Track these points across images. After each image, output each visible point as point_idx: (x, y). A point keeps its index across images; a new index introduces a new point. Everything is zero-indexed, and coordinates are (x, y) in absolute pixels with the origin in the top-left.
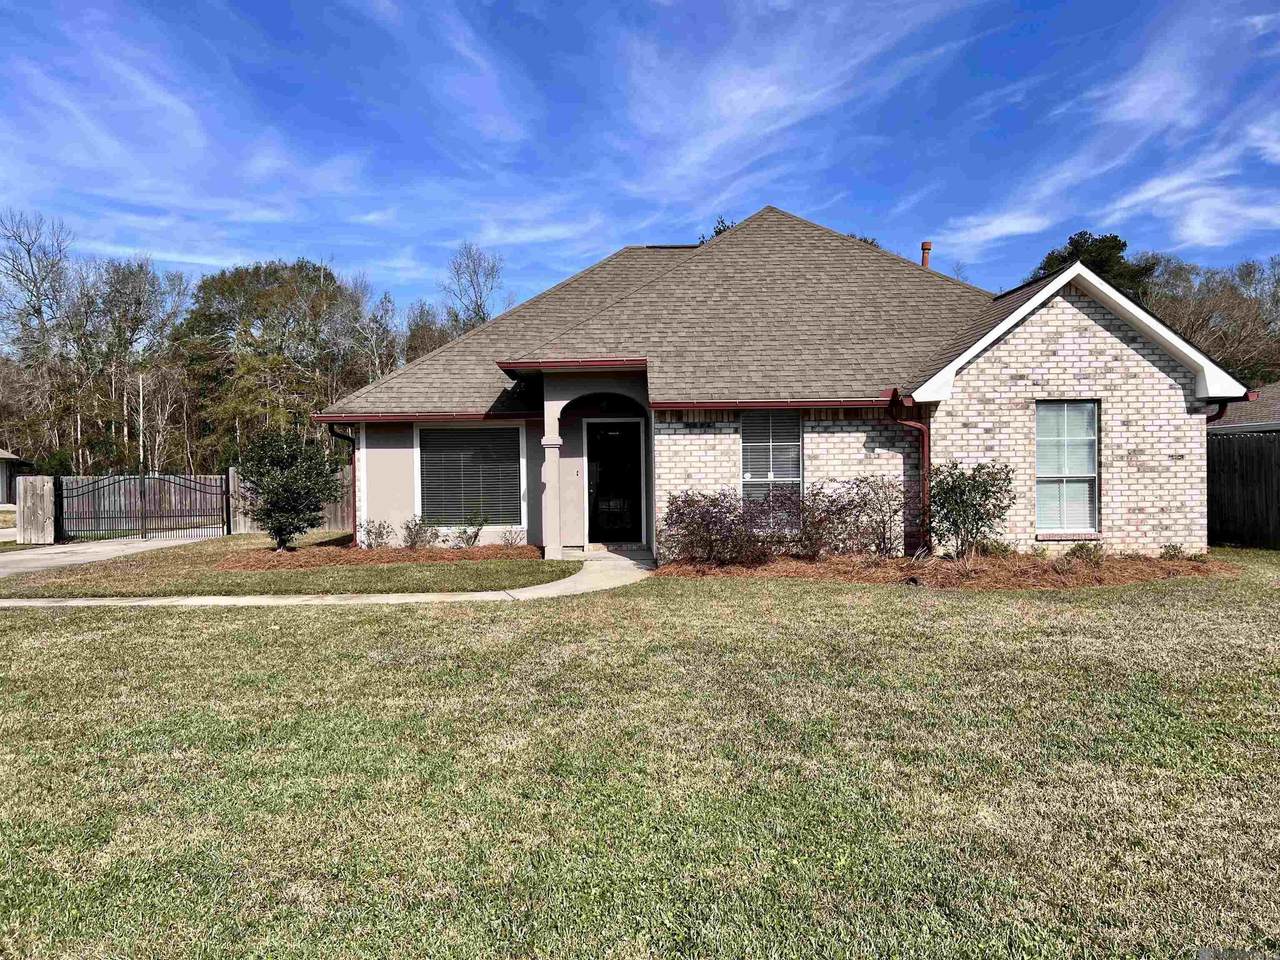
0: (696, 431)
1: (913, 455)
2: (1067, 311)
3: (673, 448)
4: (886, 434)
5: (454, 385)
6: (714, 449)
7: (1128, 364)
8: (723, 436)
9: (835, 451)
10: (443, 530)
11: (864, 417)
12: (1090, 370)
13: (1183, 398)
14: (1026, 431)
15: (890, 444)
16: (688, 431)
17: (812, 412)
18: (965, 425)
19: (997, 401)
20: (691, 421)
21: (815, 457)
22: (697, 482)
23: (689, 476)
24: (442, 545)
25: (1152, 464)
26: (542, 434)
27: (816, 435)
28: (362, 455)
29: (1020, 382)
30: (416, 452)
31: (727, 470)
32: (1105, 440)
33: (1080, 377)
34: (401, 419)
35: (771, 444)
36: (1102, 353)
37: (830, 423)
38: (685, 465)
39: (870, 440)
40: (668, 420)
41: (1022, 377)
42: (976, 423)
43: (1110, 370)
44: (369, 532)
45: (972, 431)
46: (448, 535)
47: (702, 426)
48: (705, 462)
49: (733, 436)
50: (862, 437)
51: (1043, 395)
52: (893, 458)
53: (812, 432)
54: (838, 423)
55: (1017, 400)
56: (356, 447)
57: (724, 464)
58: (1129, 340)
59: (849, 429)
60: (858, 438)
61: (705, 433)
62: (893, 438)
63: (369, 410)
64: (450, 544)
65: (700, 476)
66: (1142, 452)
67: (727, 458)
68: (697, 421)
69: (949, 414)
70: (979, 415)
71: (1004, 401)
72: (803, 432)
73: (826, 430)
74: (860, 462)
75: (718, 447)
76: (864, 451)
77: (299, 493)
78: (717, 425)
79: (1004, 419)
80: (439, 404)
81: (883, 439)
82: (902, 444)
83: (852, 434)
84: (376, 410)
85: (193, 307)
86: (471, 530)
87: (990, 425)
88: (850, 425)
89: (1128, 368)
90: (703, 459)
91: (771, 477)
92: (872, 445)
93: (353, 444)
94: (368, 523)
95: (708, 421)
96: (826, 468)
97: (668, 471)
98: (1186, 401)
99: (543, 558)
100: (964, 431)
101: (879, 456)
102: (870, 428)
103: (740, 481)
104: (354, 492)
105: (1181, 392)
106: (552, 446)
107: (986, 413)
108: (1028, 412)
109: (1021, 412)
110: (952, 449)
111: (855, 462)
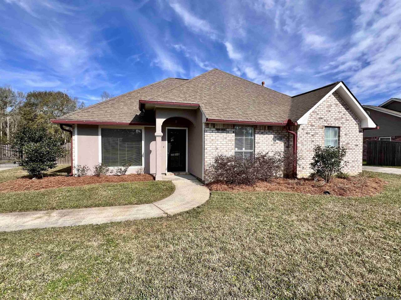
0: (220, 131)
1: (287, 143)
2: (333, 98)
3: (212, 138)
4: (279, 135)
5: (116, 112)
6: (226, 139)
7: (347, 116)
8: (229, 134)
9: (265, 141)
10: (111, 168)
11: (273, 129)
12: (338, 118)
13: (358, 128)
14: (322, 136)
15: (280, 139)
16: (217, 131)
17: (258, 126)
18: (307, 133)
19: (315, 126)
20: (218, 128)
21: (259, 143)
22: (220, 151)
23: (217, 149)
24: (110, 174)
25: (351, 147)
26: (155, 131)
27: (259, 135)
28: (75, 138)
29: (321, 120)
30: (100, 137)
31: (230, 147)
32: (341, 140)
33: (336, 119)
34: (93, 124)
35: (244, 138)
36: (341, 112)
37: (263, 131)
38: (215, 144)
39: (275, 137)
40: (210, 127)
41: (322, 118)
42: (310, 133)
43: (342, 118)
44: (78, 170)
45: (309, 135)
46: (113, 170)
47: (222, 130)
48: (223, 144)
49: (233, 134)
50: (272, 136)
51: (326, 125)
52: (281, 144)
53: (258, 134)
54: (266, 131)
55: (320, 126)
56: (73, 134)
57: (229, 144)
58: (347, 109)
59: (269, 133)
60: (271, 136)
61: (223, 133)
62: (281, 137)
63: (79, 119)
64: (114, 173)
65: (221, 149)
66: (349, 143)
67: (230, 142)
68: (220, 128)
69: (303, 129)
70: (310, 130)
71: (317, 126)
72: (255, 134)
73: (262, 133)
74: (272, 145)
75: (227, 138)
76: (273, 141)
77: (43, 153)
78: (227, 130)
79: (317, 132)
80: (110, 119)
81: (278, 137)
82: (284, 139)
83: (270, 135)
84: (82, 119)
85: (26, 101)
86: (123, 168)
87: (313, 134)
88: (269, 132)
89: (346, 118)
90: (222, 142)
91: (244, 150)
92: (275, 139)
93: (72, 134)
94: (78, 166)
95: (224, 128)
96: (262, 147)
97: (209, 146)
98: (359, 129)
99: (155, 180)
100: (306, 135)
101: (277, 143)
102: (275, 133)
103: (234, 151)
104: (72, 153)
105: (358, 126)
106: (159, 136)
107: (312, 129)
108: (323, 130)
109: (321, 130)
110: (303, 141)
111: (270, 145)
